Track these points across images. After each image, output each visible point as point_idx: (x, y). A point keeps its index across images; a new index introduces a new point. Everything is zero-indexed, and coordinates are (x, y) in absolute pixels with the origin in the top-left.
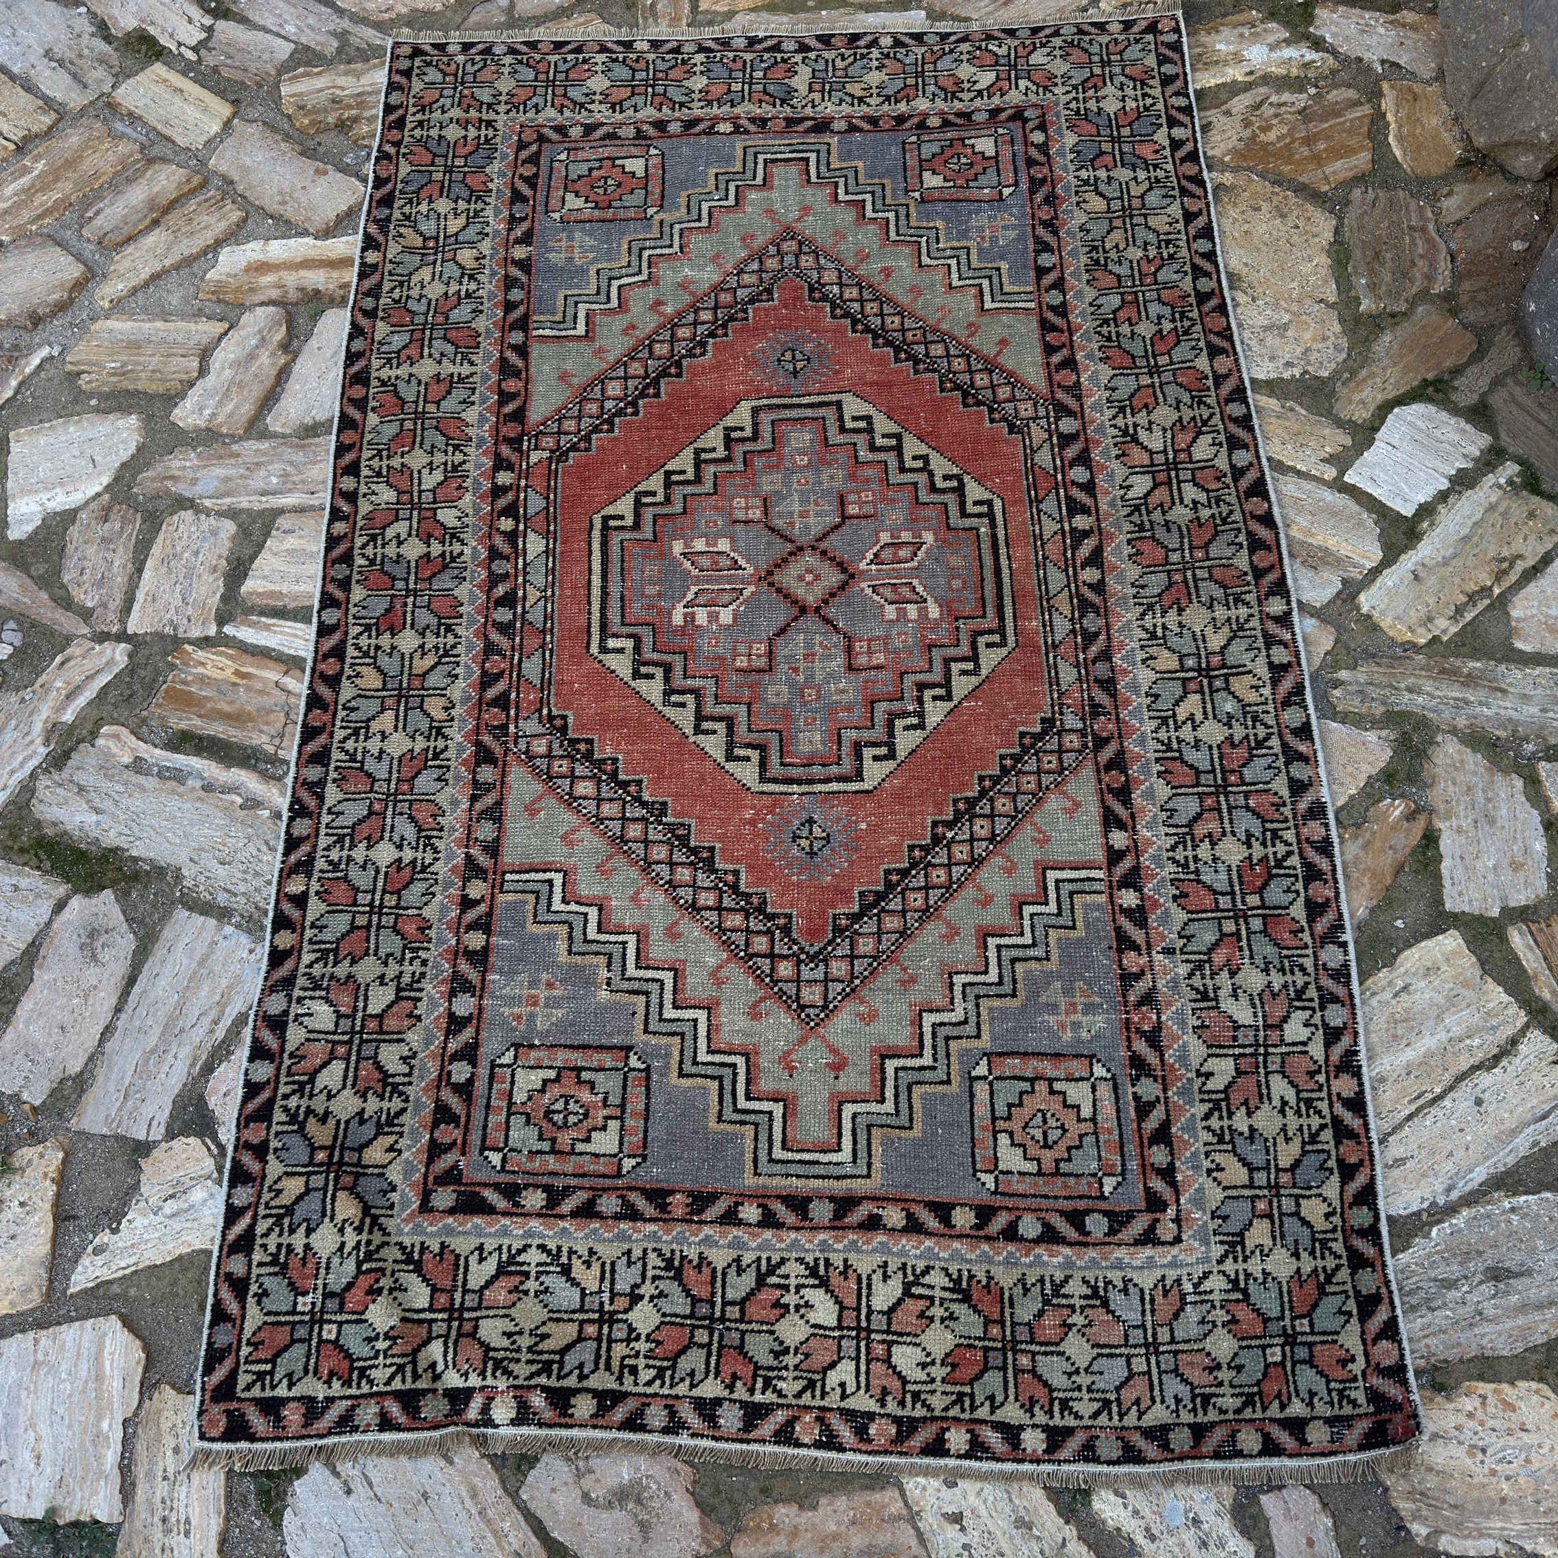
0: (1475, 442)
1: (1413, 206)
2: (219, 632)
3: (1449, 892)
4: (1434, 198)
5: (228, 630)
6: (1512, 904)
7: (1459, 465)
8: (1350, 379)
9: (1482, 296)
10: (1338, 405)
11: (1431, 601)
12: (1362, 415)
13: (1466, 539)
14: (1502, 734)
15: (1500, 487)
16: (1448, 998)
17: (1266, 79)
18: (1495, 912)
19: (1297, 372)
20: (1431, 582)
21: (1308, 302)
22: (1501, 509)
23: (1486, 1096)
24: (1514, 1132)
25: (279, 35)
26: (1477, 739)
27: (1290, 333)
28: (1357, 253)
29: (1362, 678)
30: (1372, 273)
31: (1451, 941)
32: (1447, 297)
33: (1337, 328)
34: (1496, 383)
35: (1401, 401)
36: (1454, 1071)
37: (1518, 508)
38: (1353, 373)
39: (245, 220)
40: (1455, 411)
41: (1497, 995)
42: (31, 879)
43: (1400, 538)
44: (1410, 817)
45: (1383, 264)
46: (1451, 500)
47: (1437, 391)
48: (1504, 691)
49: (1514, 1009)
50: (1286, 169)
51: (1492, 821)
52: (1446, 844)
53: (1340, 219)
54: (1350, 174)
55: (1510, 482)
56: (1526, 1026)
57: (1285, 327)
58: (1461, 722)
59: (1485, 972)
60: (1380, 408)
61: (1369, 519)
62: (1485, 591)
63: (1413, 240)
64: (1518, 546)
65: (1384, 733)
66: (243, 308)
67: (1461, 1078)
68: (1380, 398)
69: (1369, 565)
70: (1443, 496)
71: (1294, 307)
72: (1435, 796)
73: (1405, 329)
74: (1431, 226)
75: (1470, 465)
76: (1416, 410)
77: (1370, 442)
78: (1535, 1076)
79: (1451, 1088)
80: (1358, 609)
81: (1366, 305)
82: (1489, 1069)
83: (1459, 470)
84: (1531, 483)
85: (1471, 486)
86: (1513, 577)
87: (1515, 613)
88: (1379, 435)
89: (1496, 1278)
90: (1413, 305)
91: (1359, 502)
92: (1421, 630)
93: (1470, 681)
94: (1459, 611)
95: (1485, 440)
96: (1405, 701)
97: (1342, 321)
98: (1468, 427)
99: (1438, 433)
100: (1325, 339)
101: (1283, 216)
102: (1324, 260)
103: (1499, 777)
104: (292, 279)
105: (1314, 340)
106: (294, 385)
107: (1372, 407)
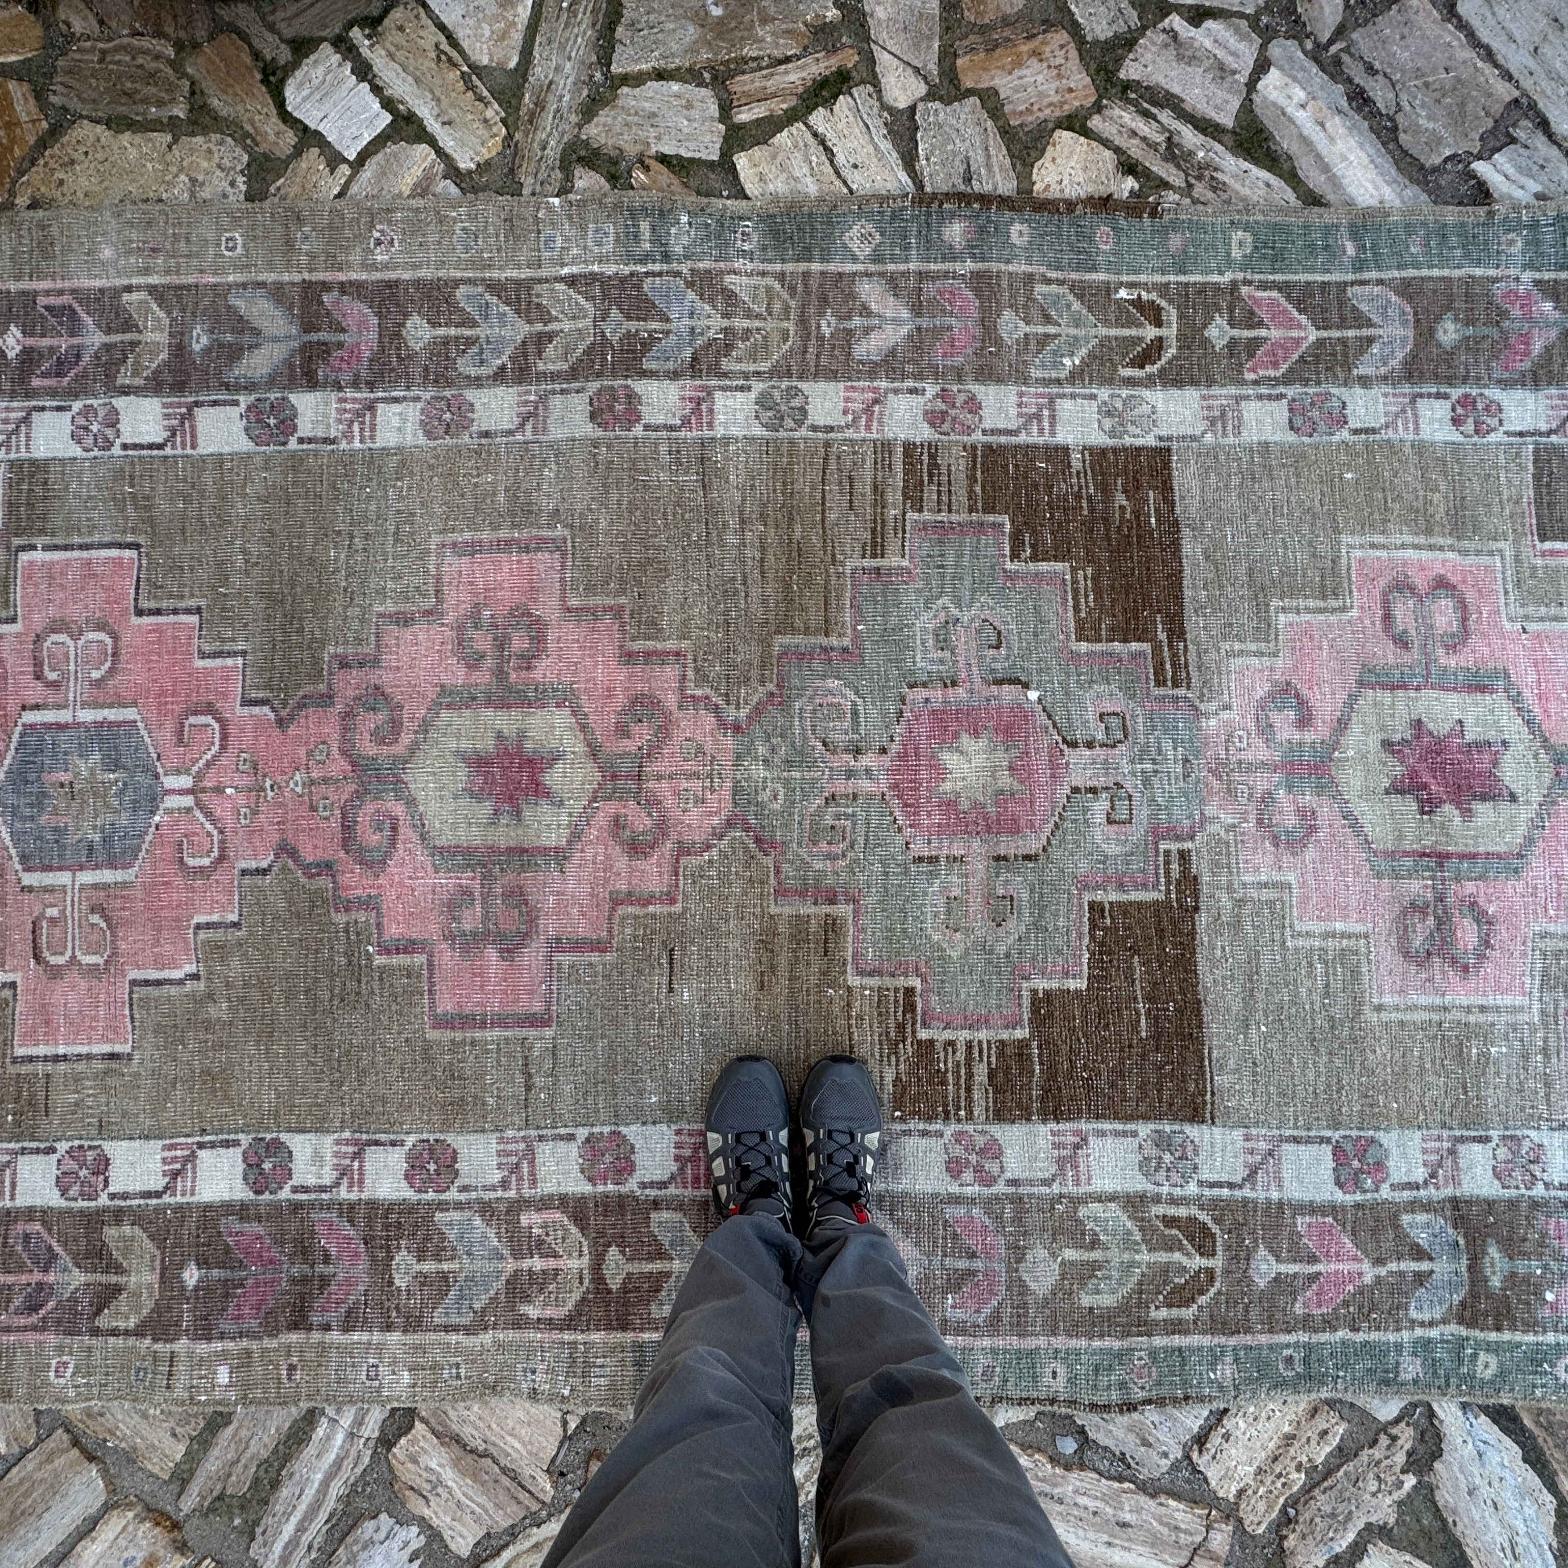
0: (327, 56)
1: (78, 56)
3: (703, 156)
4: (70, 38)
6: (717, 115)
7: (348, 72)
8: (253, 140)
9: (182, 20)
10: (278, 154)
11: (470, 117)
12: (290, 138)
13: (417, 80)
14: (585, 93)
15: (372, 45)
16: (783, 171)
18: (722, 127)
19: (241, 179)
20: (453, 113)
21: (169, 157)
22: (393, 49)
23: (852, 161)
24: (876, 148)
26: (588, 111)
27: (200, 178)
28: (122, 110)
29: (530, 180)
30: (146, 101)
31: (741, 161)
32: (179, 46)
33: (199, 139)
34: (272, 28)
35: (280, 104)
36: (833, 177)
37: (393, 37)
38: (247, 135)
40: (295, 65)
41: (782, 138)
43: (411, 130)
44: (647, 169)
45: (137, 91)
46: (381, 84)
47: (274, 74)
48: (551, 83)
49: (793, 129)
50: (17, 152)
51: (654, 115)
52: (668, 149)
53: (81, 117)
54: (32, 101)
55: (369, 37)
56: (806, 124)
57: (193, 181)
58: (574, 118)
59: (766, 142)
60: (285, 121)
61: (391, 148)
62: (463, 77)
63: (118, 63)
64: (427, 45)
65: (577, 173)
67: (837, 173)
68: (274, 119)
69: (433, 155)
70: (377, 90)
71: (174, 169)
72: (632, 151)
73: (208, 86)
74: (101, 45)
75: (349, 65)
76: (291, 93)
77: (317, 133)
78: (840, 126)
79: (845, 183)
80: (470, 172)
81: (180, 111)
82: (833, 155)
83: (353, 72)
84: (372, 24)
85: (370, 67)
86: (454, 54)
87: (485, 61)
88: (312, 126)
89: (970, 180)
90: (185, 75)
91: (376, 152)
92: (495, 129)
93: (540, 105)
94: (480, 99)
95: (326, 48)
96: (553, 151)
97: (193, 134)
98: (312, 57)
99: (316, 82)
100: (210, 151)
101: (73, 162)
102: (126, 138)
103: (620, 102)
105: (209, 160)
107: (282, 127)
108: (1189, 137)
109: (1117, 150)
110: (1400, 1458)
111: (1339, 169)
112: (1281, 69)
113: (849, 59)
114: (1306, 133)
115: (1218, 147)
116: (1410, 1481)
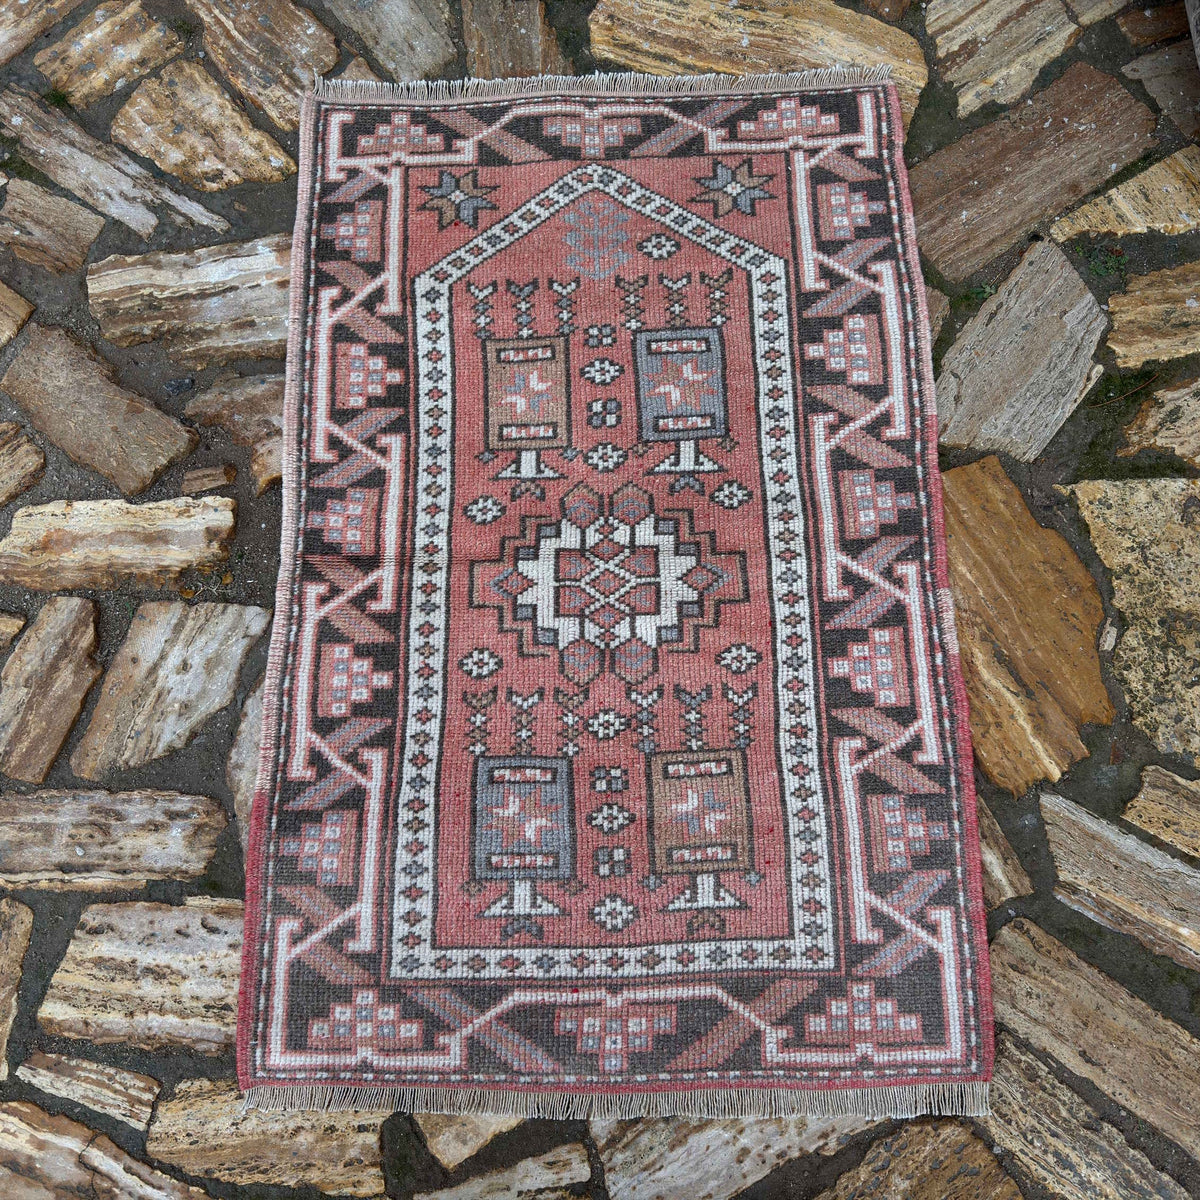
2: (11, 1075)
5: (23, 1073)
25: (85, 204)
39: (44, 466)
66: (43, 596)
104: (100, 556)
106: (104, 714)
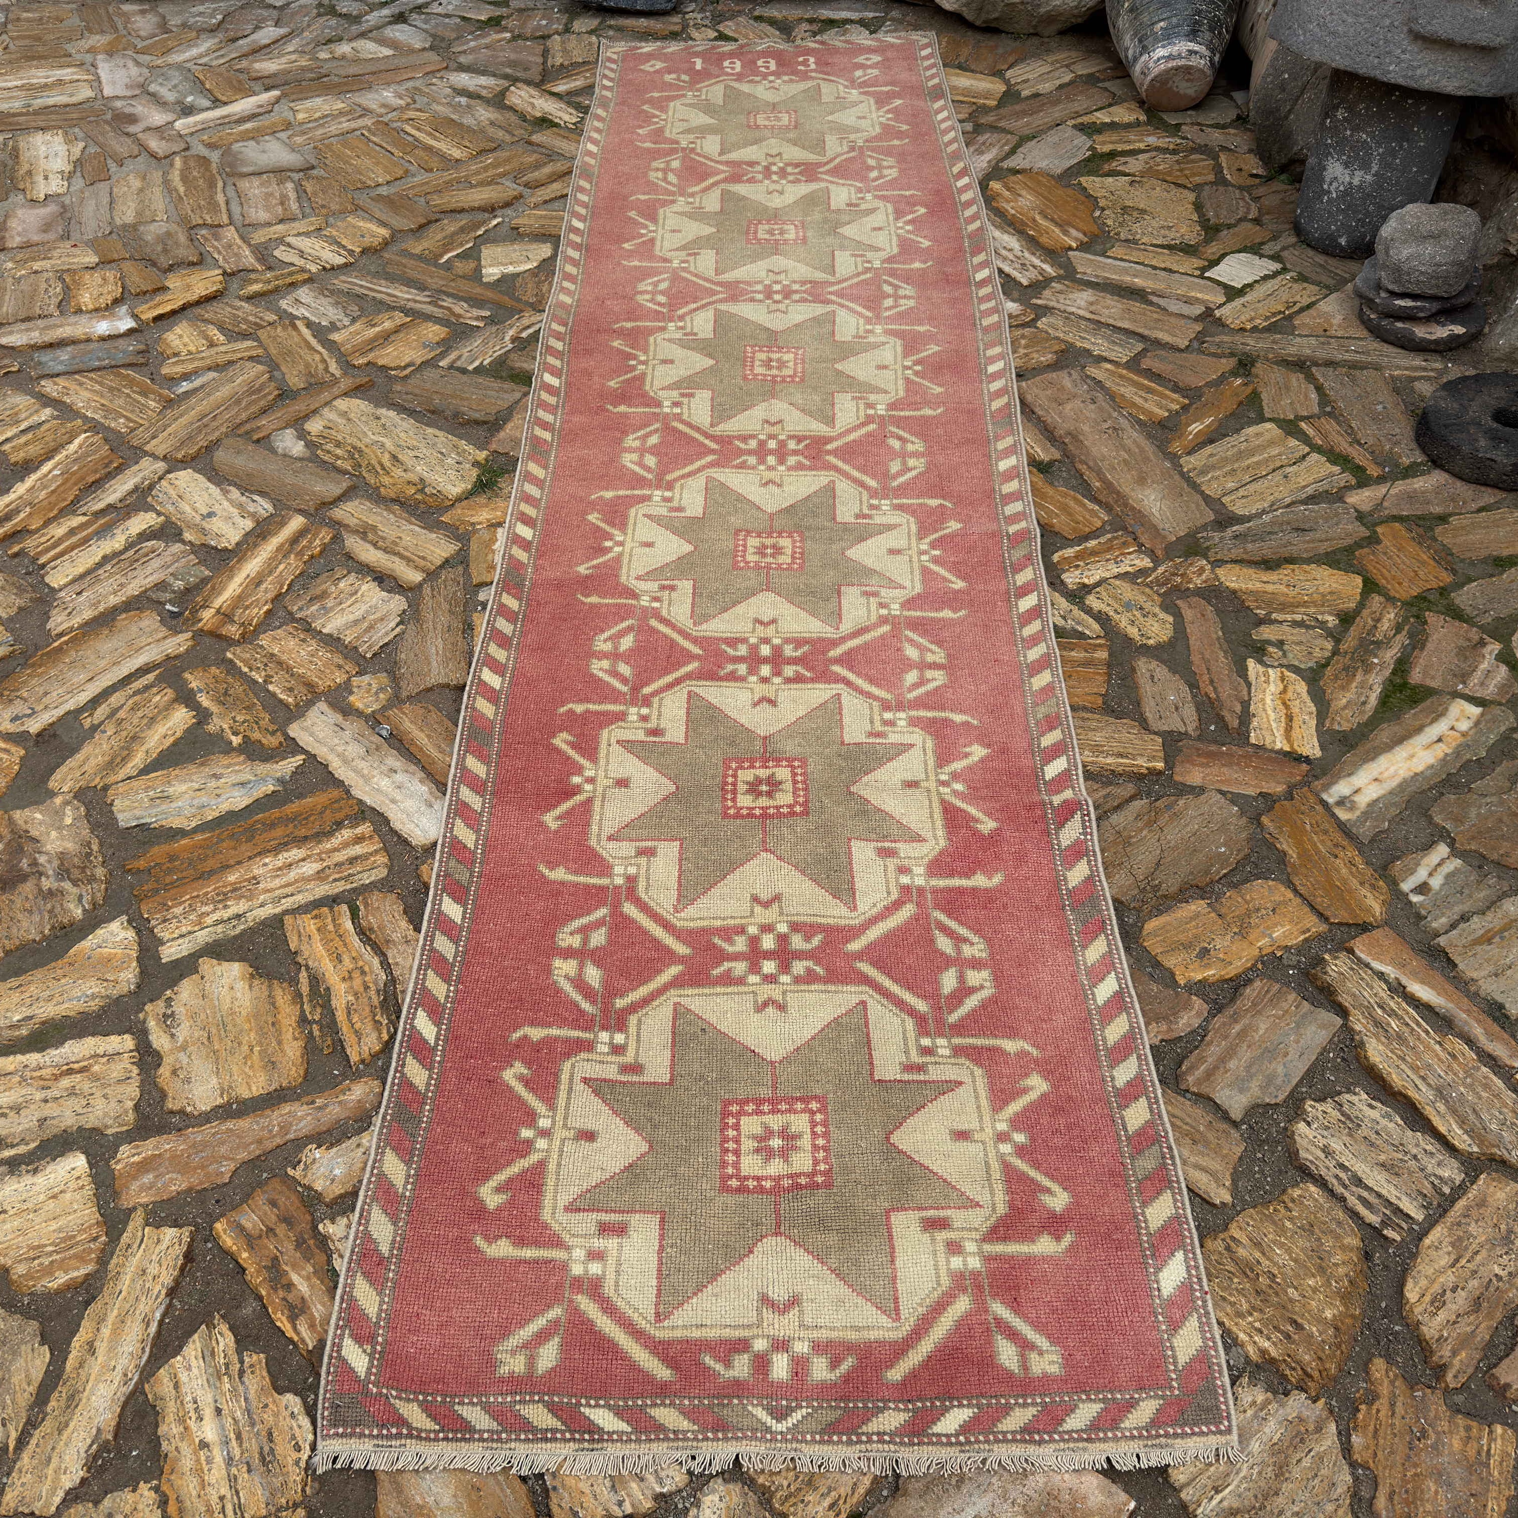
0: (1275, 266)
3: (1266, 410)
4: (1248, 189)
6: (1300, 414)
8: (1206, 245)
9: (1275, 220)
10: (1199, 253)
11: (1253, 314)
12: (1211, 256)
13: (1270, 295)
14: (1292, 359)
15: (1287, 280)
16: (1269, 443)
17: (1157, 149)
18: (1292, 417)
19: (1178, 242)
20: (1252, 308)
21: (1183, 220)
22: (1287, 287)
23: (1289, 475)
24: (1304, 487)
26: (1279, 362)
28: (1207, 205)
29: (1217, 340)
30: (1216, 211)
31: (1269, 426)
32: (1257, 220)
33: (1198, 228)
34: (1284, 248)
35: (1233, 252)
36: (1272, 467)
37: (1297, 286)
38: (1208, 243)
40: (1262, 256)
41: (1294, 442)
42: (508, 385)
43: (1235, 294)
44: (1245, 385)
45: (1222, 208)
46: (1262, 283)
47: (1253, 249)
48: (1292, 345)
49: (1303, 446)
50: (1169, 178)
51: (1288, 388)
52: (1264, 395)
53: (1199, 194)
54: (1204, 181)
55: (1292, 278)
56: (1310, 452)
58: (1270, 356)
59: (1287, 434)
60: (1222, 254)
61: (1218, 288)
62: (1280, 312)
64: (1298, 298)
65: (1230, 359)
67: (1276, 469)
69: (1219, 302)
70: (1257, 282)
71: (1176, 221)
72: (1258, 381)
73: (1235, 230)
74: (1247, 198)
75: (1270, 273)
76: (1242, 255)
77: (1218, 264)
78: (1315, 468)
79: (1271, 473)
80: (1213, 316)
81: (1213, 221)
82: (1290, 466)
83: (1266, 274)
84: (1303, 279)
85: (1272, 279)
86: (1296, 308)
87: (1298, 321)
88: (1223, 262)
89: (1298, 531)
90: (1238, 222)
91: (1213, 282)
92: (1248, 324)
93: (1274, 341)
94: (1268, 318)
95: (1278, 265)
96: (1241, 348)
97: (1201, 226)
98: (1270, 261)
99: (1253, 263)
100: (1192, 232)
101: (1168, 192)
102: (1190, 207)
103: (1291, 374)
105: (1186, 232)
107: (1218, 255)
108: (1390, 655)
109: (1357, 612)
110: (256, 735)
111: (1401, 753)
112: (1482, 715)
113: (1373, 471)
114: (1427, 729)
115: (1387, 673)
116: (236, 740)
